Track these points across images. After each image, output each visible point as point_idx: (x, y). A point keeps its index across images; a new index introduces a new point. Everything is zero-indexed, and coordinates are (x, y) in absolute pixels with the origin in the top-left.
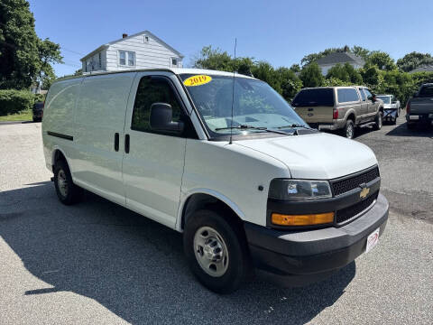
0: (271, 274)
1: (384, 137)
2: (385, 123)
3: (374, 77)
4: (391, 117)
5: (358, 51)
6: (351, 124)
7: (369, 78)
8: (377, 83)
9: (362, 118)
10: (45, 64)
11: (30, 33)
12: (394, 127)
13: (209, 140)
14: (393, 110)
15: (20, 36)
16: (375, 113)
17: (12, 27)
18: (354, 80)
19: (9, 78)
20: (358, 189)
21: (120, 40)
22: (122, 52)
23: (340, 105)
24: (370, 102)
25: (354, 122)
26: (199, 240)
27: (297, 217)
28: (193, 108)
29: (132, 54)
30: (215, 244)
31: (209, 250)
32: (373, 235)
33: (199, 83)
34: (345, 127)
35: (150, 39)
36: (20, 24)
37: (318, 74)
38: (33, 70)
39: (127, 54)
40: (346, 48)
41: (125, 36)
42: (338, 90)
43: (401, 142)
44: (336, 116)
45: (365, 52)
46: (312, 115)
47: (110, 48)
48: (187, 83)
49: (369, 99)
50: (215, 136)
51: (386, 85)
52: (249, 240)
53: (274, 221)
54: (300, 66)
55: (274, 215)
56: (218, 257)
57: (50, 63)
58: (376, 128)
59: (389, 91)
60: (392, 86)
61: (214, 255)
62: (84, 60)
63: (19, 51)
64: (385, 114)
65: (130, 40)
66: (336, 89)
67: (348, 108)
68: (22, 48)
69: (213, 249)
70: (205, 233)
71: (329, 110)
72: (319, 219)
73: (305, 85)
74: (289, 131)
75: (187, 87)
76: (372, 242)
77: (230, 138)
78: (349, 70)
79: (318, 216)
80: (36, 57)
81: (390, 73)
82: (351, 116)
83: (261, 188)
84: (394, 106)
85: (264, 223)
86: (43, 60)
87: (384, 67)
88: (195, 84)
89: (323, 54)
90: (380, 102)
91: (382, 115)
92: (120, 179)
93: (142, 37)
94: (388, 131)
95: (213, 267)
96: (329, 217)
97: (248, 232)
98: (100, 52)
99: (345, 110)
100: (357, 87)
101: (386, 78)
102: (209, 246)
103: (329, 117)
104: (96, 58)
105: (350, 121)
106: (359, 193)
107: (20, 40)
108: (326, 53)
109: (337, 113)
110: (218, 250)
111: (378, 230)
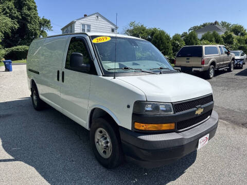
0: (134, 159)
1: (233, 76)
2: (235, 68)
3: (231, 40)
4: (240, 64)
5: (224, 24)
6: (213, 68)
7: (227, 40)
8: (232, 44)
9: (220, 65)
10: (42, 32)
11: (35, 14)
12: (241, 70)
13: (103, 76)
14: (241, 60)
15: (29, 16)
16: (229, 62)
17: (25, 11)
18: (218, 42)
19: (23, 39)
20: (195, 109)
21: (83, 18)
22: (83, 25)
23: (206, 56)
24: (226, 55)
25: (215, 66)
26: (98, 136)
27: (151, 125)
28: (96, 56)
29: (89, 26)
30: (106, 138)
31: (102, 142)
32: (204, 138)
33: (102, 41)
34: (209, 70)
35: (99, 17)
36: (29, 9)
37: (195, 38)
38: (36, 34)
39: (86, 26)
40: (216, 22)
41: (85, 16)
42: (205, 47)
43: (244, 80)
44: (203, 63)
45: (229, 25)
46: (189, 62)
47: (77, 23)
48: (95, 41)
49: (226, 53)
50: (107, 73)
51: (239, 44)
52: (121, 138)
53: (136, 127)
54: (188, 33)
55: (136, 123)
56: (107, 146)
57: (45, 31)
58: (229, 70)
59: (240, 48)
60: (242, 45)
61: (104, 145)
62: (63, 29)
63: (28, 24)
64: (236, 62)
65: (89, 18)
66: (204, 46)
67: (211, 58)
68: (30, 23)
69: (104, 141)
70: (101, 132)
71: (199, 59)
72: (165, 127)
73: (187, 44)
74: (157, 72)
75: (94, 44)
76: (203, 143)
77: (114, 75)
78: (215, 35)
79: (164, 125)
80: (38, 28)
81: (242, 38)
82: (213, 63)
83: (128, 107)
84: (242, 57)
85: (130, 128)
86: (42, 29)
87: (239, 34)
88: (99, 42)
89: (202, 26)
90: (232, 55)
91: (234, 63)
92: (59, 95)
93: (95, 16)
94: (237, 73)
95: (105, 152)
96: (172, 126)
97: (121, 132)
98: (71, 25)
99: (209, 59)
100: (218, 46)
101: (239, 41)
102: (102, 139)
103: (199, 64)
104: (69, 28)
105: (212, 66)
106: (195, 111)
107: (29, 18)
108: (204, 25)
109: (203, 61)
110: (107, 142)
111: (208, 135)
